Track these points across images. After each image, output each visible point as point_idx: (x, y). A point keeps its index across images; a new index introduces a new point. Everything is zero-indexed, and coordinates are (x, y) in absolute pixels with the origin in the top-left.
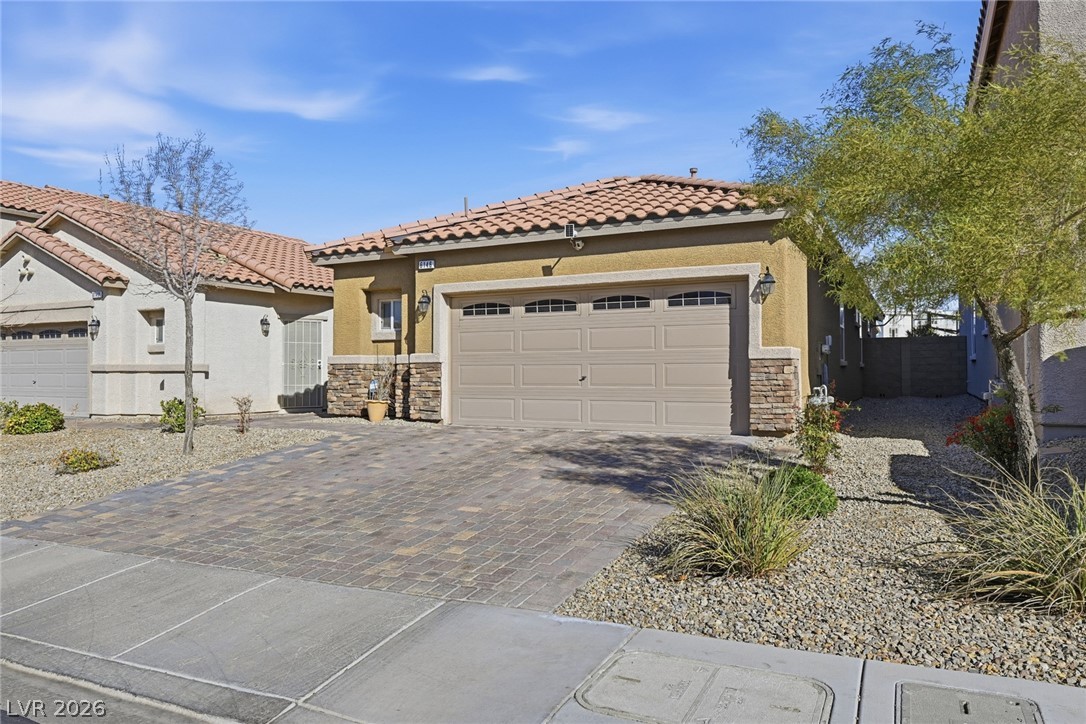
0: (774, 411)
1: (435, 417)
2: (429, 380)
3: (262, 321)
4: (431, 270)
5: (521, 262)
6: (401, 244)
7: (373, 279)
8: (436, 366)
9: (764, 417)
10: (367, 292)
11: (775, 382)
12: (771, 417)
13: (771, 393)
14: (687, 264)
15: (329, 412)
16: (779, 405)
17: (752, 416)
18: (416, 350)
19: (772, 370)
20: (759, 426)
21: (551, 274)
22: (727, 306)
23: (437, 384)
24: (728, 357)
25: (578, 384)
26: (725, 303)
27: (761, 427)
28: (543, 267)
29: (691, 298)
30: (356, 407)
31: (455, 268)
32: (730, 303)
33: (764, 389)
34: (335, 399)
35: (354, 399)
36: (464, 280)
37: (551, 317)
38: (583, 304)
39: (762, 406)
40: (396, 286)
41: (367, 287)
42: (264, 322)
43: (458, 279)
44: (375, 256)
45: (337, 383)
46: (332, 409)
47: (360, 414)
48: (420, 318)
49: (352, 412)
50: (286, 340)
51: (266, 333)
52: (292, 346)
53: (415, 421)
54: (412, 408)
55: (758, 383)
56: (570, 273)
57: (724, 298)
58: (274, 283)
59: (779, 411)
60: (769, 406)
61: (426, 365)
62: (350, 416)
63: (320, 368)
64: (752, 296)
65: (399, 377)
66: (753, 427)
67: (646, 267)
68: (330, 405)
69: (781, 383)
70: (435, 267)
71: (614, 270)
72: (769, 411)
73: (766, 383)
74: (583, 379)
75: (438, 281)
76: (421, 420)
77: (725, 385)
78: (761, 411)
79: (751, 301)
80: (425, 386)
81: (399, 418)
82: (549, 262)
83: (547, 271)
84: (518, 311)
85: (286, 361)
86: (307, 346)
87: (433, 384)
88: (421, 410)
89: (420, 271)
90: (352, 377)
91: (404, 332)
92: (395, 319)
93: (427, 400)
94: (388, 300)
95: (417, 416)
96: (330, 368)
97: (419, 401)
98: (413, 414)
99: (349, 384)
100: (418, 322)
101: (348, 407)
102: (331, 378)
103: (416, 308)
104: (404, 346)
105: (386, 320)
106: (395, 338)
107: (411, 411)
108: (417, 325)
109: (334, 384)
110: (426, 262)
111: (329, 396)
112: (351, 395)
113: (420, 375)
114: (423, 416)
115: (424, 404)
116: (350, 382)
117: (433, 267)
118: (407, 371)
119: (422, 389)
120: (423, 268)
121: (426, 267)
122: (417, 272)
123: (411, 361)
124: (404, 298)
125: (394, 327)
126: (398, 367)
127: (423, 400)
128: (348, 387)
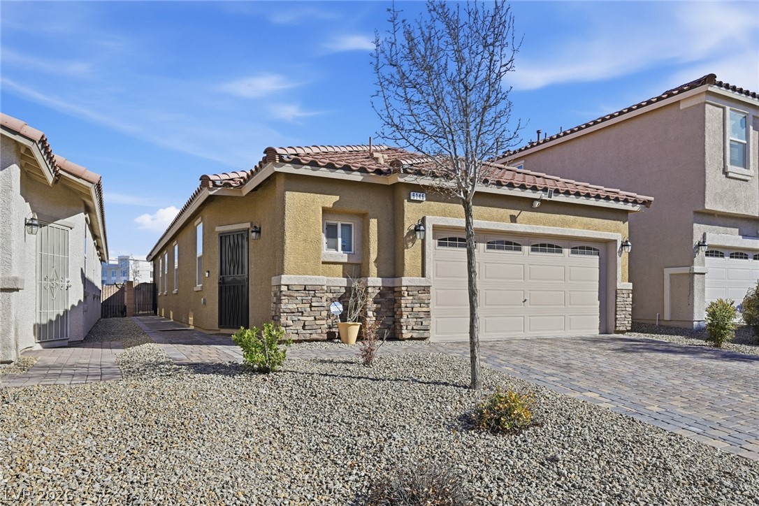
1: (426, 335)
2: (421, 302)
3: (26, 220)
4: (420, 202)
5: (496, 209)
7: (337, 198)
8: (426, 289)
9: (622, 322)
10: (325, 210)
12: (624, 322)
13: (624, 309)
17: (617, 322)
18: (405, 273)
19: (625, 296)
21: (515, 222)
22: (598, 257)
23: (428, 305)
24: (599, 287)
25: (521, 305)
26: (597, 255)
27: (621, 329)
28: (510, 216)
30: (319, 331)
31: (442, 204)
32: (599, 255)
33: (622, 306)
34: (290, 322)
35: (318, 322)
36: (451, 216)
38: (525, 247)
39: (622, 316)
40: (363, 210)
41: (330, 205)
42: (31, 222)
43: (445, 214)
44: (357, 177)
45: (295, 306)
46: (287, 334)
47: (325, 337)
48: (410, 245)
49: (315, 336)
50: (41, 249)
52: (46, 258)
53: (404, 340)
54: (405, 328)
55: (620, 303)
56: (530, 223)
57: (596, 252)
60: (624, 316)
61: (418, 289)
63: (68, 288)
64: (618, 252)
65: (371, 300)
66: (617, 329)
69: (627, 303)
70: (426, 200)
72: (624, 319)
73: (623, 303)
74: (525, 300)
75: (428, 213)
76: (412, 339)
77: (597, 305)
78: (621, 319)
79: (618, 255)
80: (417, 308)
82: (515, 213)
83: (513, 219)
84: (482, 246)
85: (41, 278)
87: (424, 305)
88: (413, 329)
89: (410, 200)
90: (314, 299)
91: (373, 256)
92: (343, 242)
93: (419, 320)
94: (335, 222)
95: (409, 336)
96: (284, 288)
97: (412, 321)
98: (406, 334)
99: (311, 306)
100: (408, 248)
101: (309, 332)
102: (285, 300)
103: (405, 234)
104: (373, 269)
105: (333, 241)
106: (346, 261)
107: (403, 332)
108: (406, 250)
109: (290, 306)
110: (419, 194)
111: (283, 320)
112: (313, 318)
113: (411, 298)
114: (415, 335)
115: (416, 323)
116: (313, 304)
117: (425, 199)
118: (379, 293)
119: (414, 309)
120: (415, 199)
121: (418, 199)
122: (406, 201)
123: (403, 284)
124: (373, 223)
125: (343, 249)
126: (370, 290)
127: (415, 320)
128: (309, 309)
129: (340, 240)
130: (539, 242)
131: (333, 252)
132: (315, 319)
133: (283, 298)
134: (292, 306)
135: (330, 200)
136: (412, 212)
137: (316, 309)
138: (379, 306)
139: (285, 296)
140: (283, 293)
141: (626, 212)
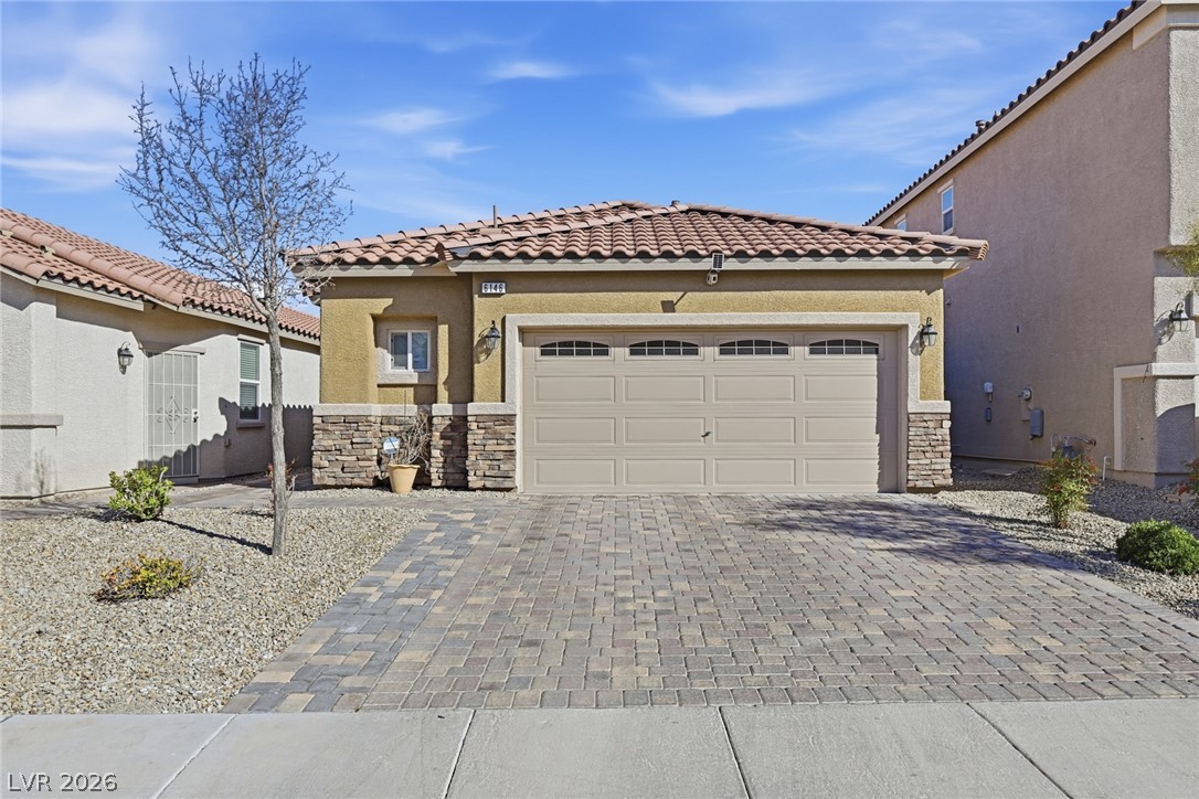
0: (933, 467)
1: (507, 484)
2: (498, 437)
3: (120, 350)
4: (500, 295)
5: (633, 294)
6: (466, 258)
7: (390, 301)
8: (508, 419)
9: (923, 473)
10: (378, 319)
11: (934, 437)
12: (930, 473)
13: (929, 448)
14: (840, 309)
15: (316, 482)
16: (938, 460)
17: (910, 472)
18: (476, 398)
19: (931, 424)
20: (917, 483)
21: (673, 311)
22: (875, 357)
23: (511, 442)
24: (875, 411)
25: (698, 441)
26: (870, 353)
27: (920, 484)
28: (663, 302)
29: (835, 346)
30: (364, 475)
31: (536, 295)
32: (877, 352)
33: (923, 444)
34: (326, 464)
35: (361, 463)
36: (551, 311)
37: (665, 361)
38: (706, 348)
39: (921, 462)
40: (429, 313)
41: (379, 311)
42: (123, 354)
43: (540, 309)
44: (405, 271)
45: (331, 442)
46: (322, 478)
47: (371, 484)
48: (483, 357)
49: (357, 481)
50: (151, 379)
51: (123, 368)
52: (159, 388)
53: (474, 490)
54: (472, 473)
55: (917, 438)
56: (696, 311)
57: (872, 348)
58: (146, 297)
59: (938, 467)
60: (928, 461)
61: (492, 418)
62: (352, 487)
63: (195, 420)
64: (911, 347)
65: (437, 434)
66: (911, 484)
67: (792, 310)
68: (317, 473)
69: (940, 437)
70: (508, 291)
71: (753, 311)
72: (927, 467)
73: (924, 438)
74: (707, 434)
75: (512, 310)
76: (484, 488)
77: (874, 440)
78: (920, 467)
79: (910, 353)
80: (491, 445)
81: (437, 488)
82: (672, 296)
83: (668, 307)
84: (620, 353)
85: (151, 411)
86: (178, 390)
87: (502, 442)
88: (485, 476)
89: (482, 295)
90: (356, 434)
91: (443, 374)
92: (414, 357)
93: (495, 463)
94: (404, 331)
95: (480, 484)
96: (317, 421)
97: (483, 465)
98: (473, 481)
99: (352, 443)
100: (479, 362)
101: (350, 475)
102: (318, 435)
103: (475, 343)
104: (443, 393)
105: (400, 357)
106: (416, 382)
107: (469, 478)
108: (476, 365)
109: (325, 443)
110: (494, 285)
111: (315, 460)
112: (354, 458)
113: (483, 431)
114: (489, 484)
115: (491, 467)
116: (354, 440)
117: (504, 291)
118: (450, 425)
119: (487, 448)
120: (489, 291)
121: (493, 291)
122: (476, 296)
123: (469, 413)
124: (443, 330)
125: (414, 367)
126: (435, 421)
127: (489, 462)
128: (350, 447)
129: (410, 356)
130: (736, 338)
131: (402, 371)
132: (358, 459)
133: (315, 432)
134: (328, 443)
135: (381, 305)
136: (484, 311)
137: (358, 446)
138: (449, 442)
139: (318, 429)
140: (315, 426)
141: (941, 272)
